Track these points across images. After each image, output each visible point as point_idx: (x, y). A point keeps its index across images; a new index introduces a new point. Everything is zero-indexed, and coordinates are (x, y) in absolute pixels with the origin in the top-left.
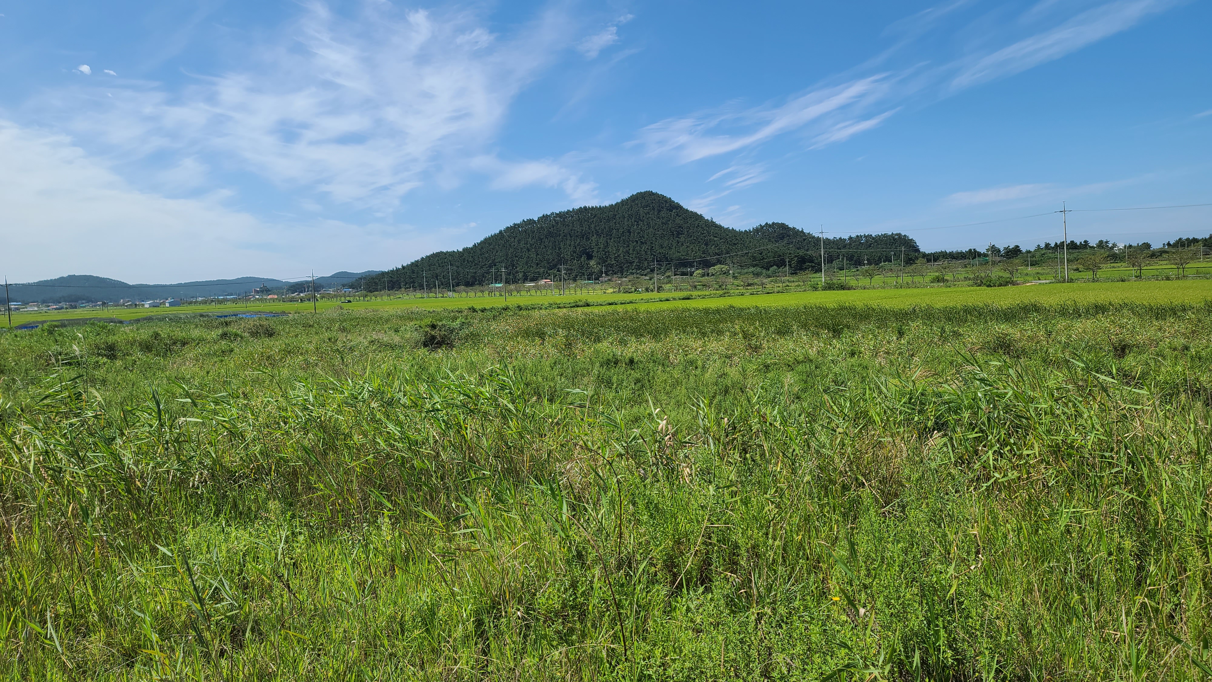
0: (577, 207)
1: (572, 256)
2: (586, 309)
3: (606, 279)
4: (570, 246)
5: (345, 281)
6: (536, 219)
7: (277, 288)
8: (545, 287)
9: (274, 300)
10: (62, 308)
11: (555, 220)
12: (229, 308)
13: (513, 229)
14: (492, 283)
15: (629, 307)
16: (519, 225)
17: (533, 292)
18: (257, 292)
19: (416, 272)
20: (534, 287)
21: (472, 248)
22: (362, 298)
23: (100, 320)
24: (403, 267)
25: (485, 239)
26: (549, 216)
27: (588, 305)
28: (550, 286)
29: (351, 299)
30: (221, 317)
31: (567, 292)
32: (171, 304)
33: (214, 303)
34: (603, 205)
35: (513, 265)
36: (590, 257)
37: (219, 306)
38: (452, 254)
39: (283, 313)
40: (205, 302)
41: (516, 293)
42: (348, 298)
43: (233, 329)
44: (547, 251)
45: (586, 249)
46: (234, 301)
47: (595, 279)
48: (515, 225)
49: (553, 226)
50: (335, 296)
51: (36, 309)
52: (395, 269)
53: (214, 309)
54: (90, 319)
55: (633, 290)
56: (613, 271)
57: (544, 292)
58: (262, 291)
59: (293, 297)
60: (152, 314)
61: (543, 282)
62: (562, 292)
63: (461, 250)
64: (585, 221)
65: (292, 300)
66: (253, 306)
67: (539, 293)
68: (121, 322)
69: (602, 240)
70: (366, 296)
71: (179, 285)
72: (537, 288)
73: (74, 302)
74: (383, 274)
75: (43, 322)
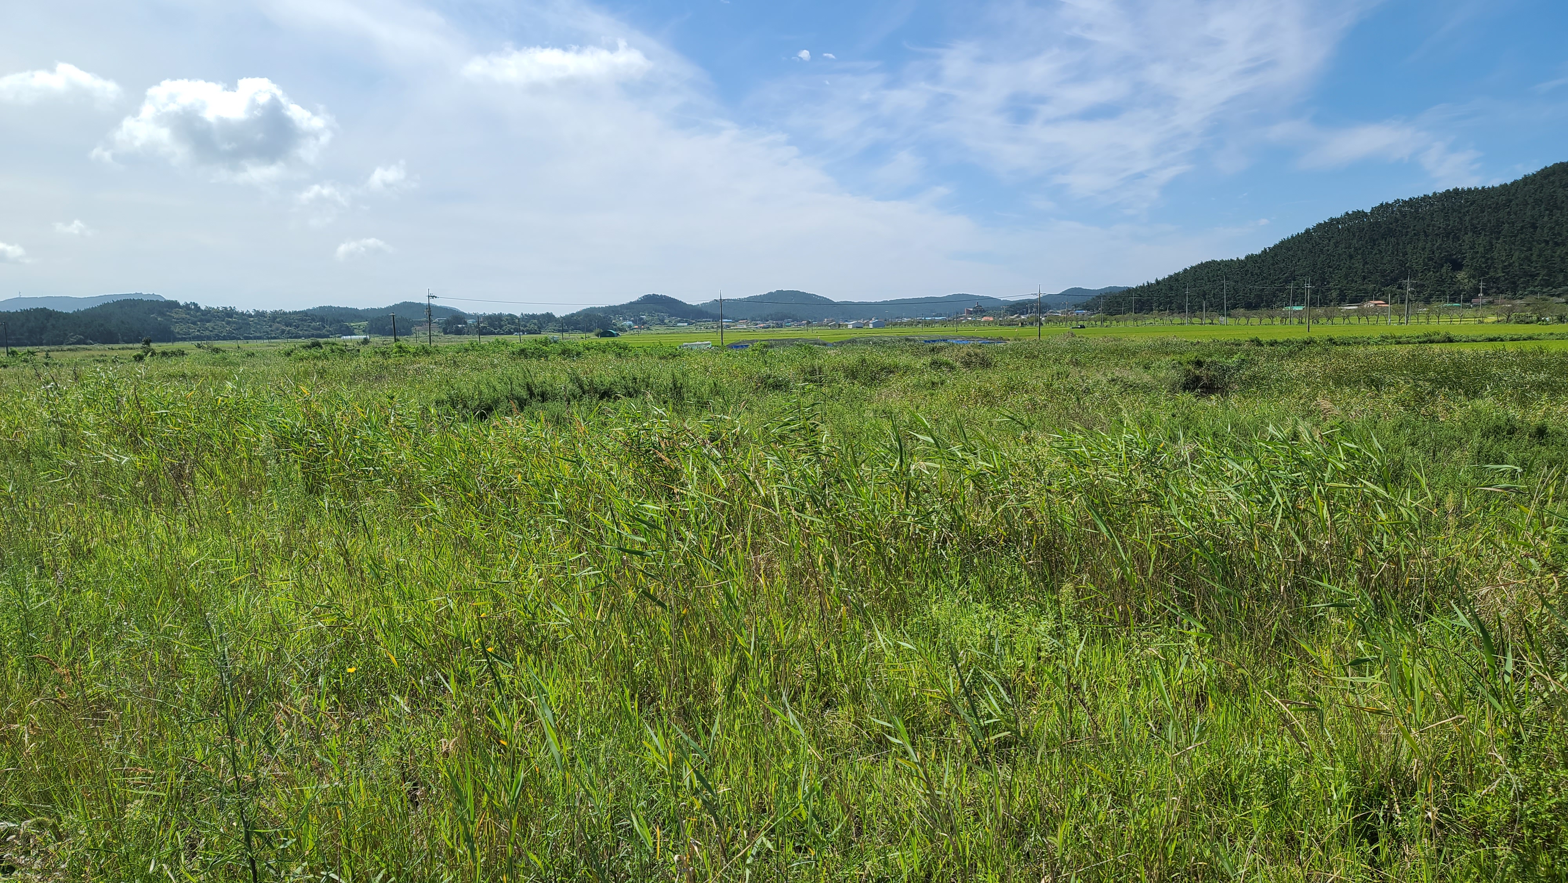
0: (1441, 189)
1: (1426, 265)
2: (1448, 346)
3: (1484, 301)
4: (1423, 249)
5: (1079, 300)
6: (1368, 210)
7: (993, 309)
8: (1375, 311)
9: (989, 323)
10: (769, 327)
11: (1400, 211)
12: (937, 331)
13: (1328, 228)
14: (1286, 305)
15: (1529, 346)
16: (1338, 221)
17: (1354, 319)
18: (970, 313)
19: (1174, 288)
20: (1355, 310)
21: (1260, 256)
22: (1099, 323)
23: (806, 341)
24: (1158, 282)
25: (1282, 242)
26: (1391, 205)
27: (1450, 340)
28: (1383, 310)
29: (1085, 323)
30: (929, 342)
31: (1413, 319)
32: (876, 325)
33: (920, 325)
34: (1489, 185)
35: (1324, 279)
36: (1457, 266)
37: (926, 329)
38: (1229, 264)
39: (1001, 339)
40: (910, 324)
41: (1325, 320)
42: (1081, 323)
43: (943, 357)
44: (1382, 258)
45: (1451, 255)
46: (943, 323)
47: (1465, 301)
48: (1332, 220)
49: (1397, 220)
50: (1065, 320)
51: (745, 327)
52: (1146, 284)
53: (920, 332)
54: (797, 340)
55: (1535, 318)
56: (1498, 288)
57: (1373, 319)
58: (976, 312)
59: (1012, 320)
60: (856, 336)
61: (1371, 304)
62: (1404, 320)
63: (1242, 257)
64: (1454, 211)
65: (1011, 324)
66: (966, 330)
67: (1364, 320)
68: (825, 344)
69: (1482, 241)
70: (1105, 320)
71: (885, 303)
72: (1362, 313)
73: (780, 320)
74: (1129, 291)
75: (752, 342)
